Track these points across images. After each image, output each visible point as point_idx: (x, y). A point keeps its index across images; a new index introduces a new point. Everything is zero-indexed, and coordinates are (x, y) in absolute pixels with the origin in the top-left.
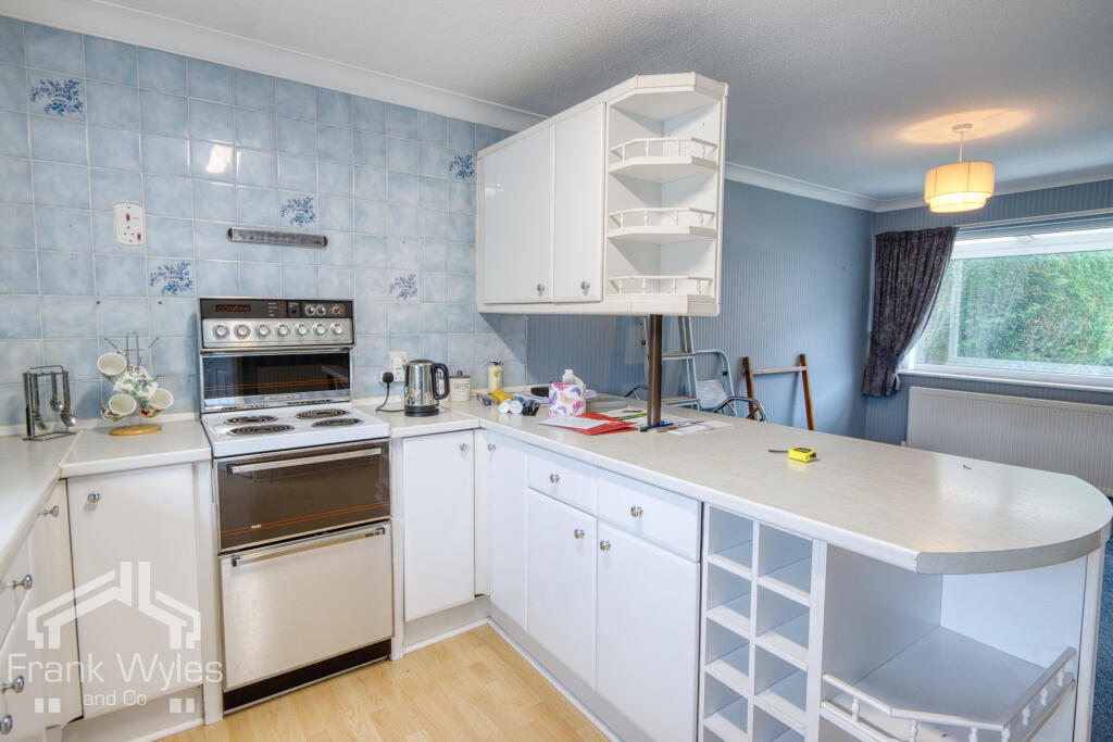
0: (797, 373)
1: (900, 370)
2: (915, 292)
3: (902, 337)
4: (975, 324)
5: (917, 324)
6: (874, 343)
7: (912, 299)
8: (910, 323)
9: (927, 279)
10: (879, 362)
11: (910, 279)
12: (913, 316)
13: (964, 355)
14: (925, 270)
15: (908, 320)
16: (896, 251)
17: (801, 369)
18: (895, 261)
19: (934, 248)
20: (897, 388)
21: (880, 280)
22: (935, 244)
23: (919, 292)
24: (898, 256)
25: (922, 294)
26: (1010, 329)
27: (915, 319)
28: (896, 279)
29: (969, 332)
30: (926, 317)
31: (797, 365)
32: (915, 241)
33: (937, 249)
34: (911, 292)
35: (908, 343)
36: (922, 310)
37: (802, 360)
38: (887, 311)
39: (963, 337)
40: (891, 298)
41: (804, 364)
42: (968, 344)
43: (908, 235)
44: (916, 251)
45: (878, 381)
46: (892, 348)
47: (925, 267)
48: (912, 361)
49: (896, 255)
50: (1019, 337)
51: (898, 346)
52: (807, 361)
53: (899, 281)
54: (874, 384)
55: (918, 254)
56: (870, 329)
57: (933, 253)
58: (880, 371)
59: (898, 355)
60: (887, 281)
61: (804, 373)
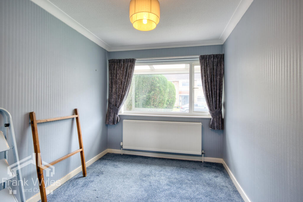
0: (73, 119)
1: (119, 114)
2: (123, 83)
3: (119, 100)
4: (139, 97)
5: (124, 95)
6: (110, 103)
7: (122, 86)
8: (122, 95)
9: (127, 77)
10: (111, 110)
11: (121, 78)
12: (123, 92)
13: (136, 107)
14: (126, 75)
15: (121, 94)
16: (116, 66)
17: (75, 116)
18: (116, 70)
19: (129, 66)
20: (118, 121)
21: (111, 78)
22: (129, 64)
23: (125, 83)
24: (117, 69)
25: (126, 83)
26: (147, 99)
27: (124, 93)
28: (116, 78)
29: (137, 100)
30: (127, 93)
31: (73, 115)
32: (122, 63)
33: (130, 67)
34: (121, 83)
35: (122, 103)
36: (126, 90)
37: (75, 112)
38: (114, 90)
39: (136, 102)
40: (115, 85)
41: (76, 114)
42: (137, 104)
43: (120, 61)
44: (123, 67)
45: (111, 118)
46: (116, 105)
47: (126, 73)
48: (123, 110)
49: (116, 68)
50: (149, 101)
51: (118, 104)
52: (79, 112)
53: (117, 78)
54: (110, 120)
55: (123, 68)
56: (108, 98)
57: (129, 68)
58: (112, 115)
59: (118, 108)
60: (113, 78)
61: (77, 118)
